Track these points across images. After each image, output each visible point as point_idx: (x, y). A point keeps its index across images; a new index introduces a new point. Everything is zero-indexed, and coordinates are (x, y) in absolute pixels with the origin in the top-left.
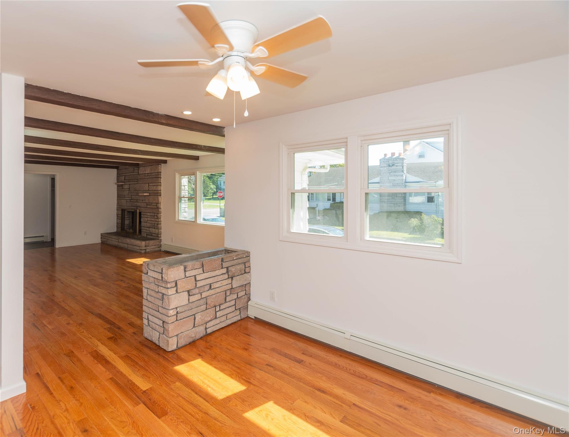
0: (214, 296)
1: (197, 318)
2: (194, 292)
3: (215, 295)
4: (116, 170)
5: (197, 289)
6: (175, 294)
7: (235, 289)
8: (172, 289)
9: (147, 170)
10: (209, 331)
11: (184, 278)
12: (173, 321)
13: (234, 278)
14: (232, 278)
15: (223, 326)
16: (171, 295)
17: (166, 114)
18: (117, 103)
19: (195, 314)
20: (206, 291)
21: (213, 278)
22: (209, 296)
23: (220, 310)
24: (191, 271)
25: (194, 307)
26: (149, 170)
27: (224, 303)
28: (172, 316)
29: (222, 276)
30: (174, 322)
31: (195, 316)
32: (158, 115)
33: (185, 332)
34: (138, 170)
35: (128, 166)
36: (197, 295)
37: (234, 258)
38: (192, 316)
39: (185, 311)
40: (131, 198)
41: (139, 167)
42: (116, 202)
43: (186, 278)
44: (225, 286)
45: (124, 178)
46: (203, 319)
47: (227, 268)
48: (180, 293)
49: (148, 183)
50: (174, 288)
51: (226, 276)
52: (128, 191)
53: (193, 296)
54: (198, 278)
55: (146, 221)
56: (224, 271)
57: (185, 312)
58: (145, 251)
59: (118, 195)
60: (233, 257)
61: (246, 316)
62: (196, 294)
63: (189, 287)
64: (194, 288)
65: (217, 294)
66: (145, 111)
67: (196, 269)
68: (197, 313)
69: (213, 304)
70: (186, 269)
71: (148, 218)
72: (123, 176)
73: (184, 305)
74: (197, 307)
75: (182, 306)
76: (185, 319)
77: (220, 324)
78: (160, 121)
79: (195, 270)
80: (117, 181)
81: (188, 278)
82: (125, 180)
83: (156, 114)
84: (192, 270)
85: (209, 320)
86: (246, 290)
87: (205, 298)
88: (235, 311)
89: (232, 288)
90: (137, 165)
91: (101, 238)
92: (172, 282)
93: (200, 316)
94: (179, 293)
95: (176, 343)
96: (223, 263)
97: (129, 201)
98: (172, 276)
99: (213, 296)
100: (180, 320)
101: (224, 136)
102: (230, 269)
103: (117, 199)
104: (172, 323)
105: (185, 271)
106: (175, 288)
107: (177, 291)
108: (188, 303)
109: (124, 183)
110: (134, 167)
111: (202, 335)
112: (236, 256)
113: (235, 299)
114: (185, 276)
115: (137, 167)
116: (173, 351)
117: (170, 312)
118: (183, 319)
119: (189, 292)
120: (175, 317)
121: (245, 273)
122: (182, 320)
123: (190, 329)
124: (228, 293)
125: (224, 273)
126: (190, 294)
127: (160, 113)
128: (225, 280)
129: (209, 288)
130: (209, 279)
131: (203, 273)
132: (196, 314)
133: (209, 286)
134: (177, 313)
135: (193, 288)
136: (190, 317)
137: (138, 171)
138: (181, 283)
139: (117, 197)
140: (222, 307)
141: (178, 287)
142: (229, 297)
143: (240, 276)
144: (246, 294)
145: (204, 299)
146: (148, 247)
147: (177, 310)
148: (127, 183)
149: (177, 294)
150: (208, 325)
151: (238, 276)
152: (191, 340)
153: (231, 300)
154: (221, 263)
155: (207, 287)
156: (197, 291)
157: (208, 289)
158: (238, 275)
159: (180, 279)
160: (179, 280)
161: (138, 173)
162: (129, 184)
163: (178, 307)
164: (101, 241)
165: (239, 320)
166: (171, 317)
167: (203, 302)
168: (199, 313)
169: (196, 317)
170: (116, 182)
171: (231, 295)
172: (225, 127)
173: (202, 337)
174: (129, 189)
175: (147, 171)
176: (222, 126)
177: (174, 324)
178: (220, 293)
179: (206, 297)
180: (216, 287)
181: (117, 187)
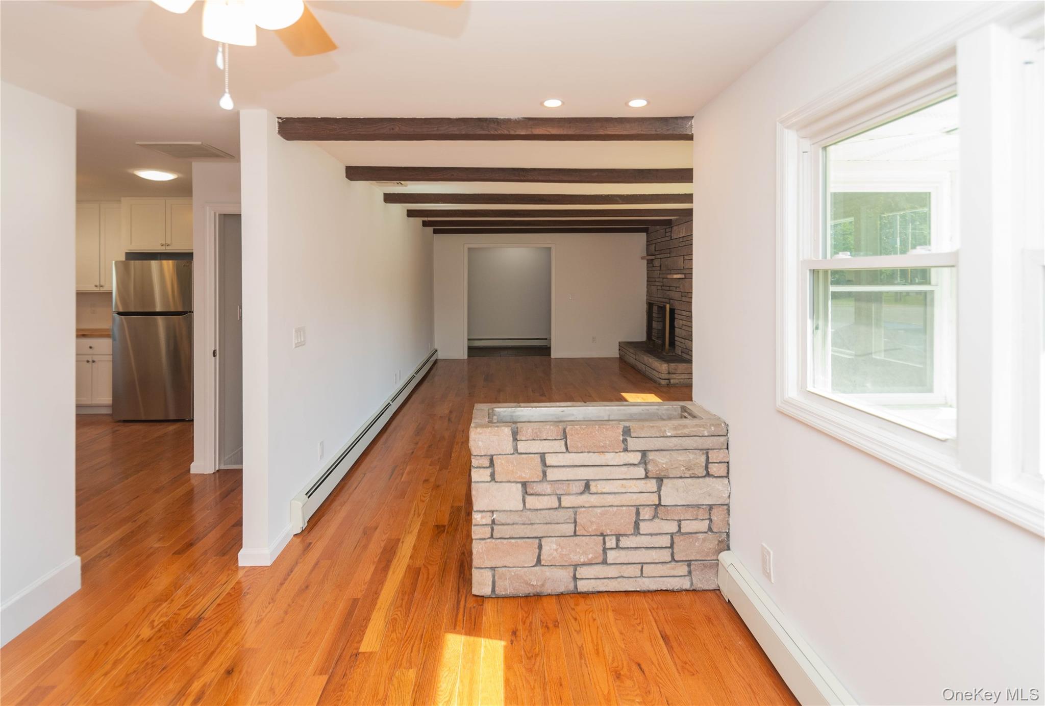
0: (599, 511)
1: (545, 549)
2: (538, 488)
3: (603, 508)
4: (645, 234)
5: (546, 483)
6: (487, 482)
7: (669, 508)
8: (482, 470)
9: (681, 231)
10: (583, 586)
11: (511, 454)
12: (482, 537)
13: (665, 481)
14: (660, 480)
15: (630, 590)
16: (478, 482)
17: (526, 117)
18: (423, 118)
19: (542, 537)
20: (575, 494)
21: (599, 468)
22: (584, 507)
23: (618, 547)
24: (532, 442)
25: (538, 522)
26: (684, 230)
27: (632, 534)
28: (481, 525)
29: (624, 469)
30: (485, 539)
31: (540, 540)
32: (508, 121)
33: (514, 569)
34: (671, 232)
35: (658, 227)
36: (548, 497)
37: (665, 431)
38: (534, 540)
39: (513, 524)
40: (663, 282)
41: (672, 227)
42: (645, 290)
43: (516, 455)
44: (635, 496)
45: (654, 248)
46: (566, 555)
47: (644, 453)
48: (501, 482)
49: (684, 255)
50: (485, 469)
51: (640, 472)
52: (659, 271)
53: (537, 497)
54: (550, 460)
55: (681, 325)
56: (636, 458)
57: (514, 526)
58: (668, 381)
59: (648, 278)
60: (663, 429)
61: (712, 587)
62: (545, 495)
63: (524, 475)
64: (540, 481)
65: (610, 509)
66: (480, 120)
67: (545, 440)
68: (547, 537)
69: (594, 527)
70: (518, 436)
71: (684, 321)
72: (652, 244)
73: (511, 511)
74: (547, 523)
75: (507, 511)
76: (513, 541)
77: (619, 580)
78: (512, 133)
79: (544, 442)
80: (647, 253)
81: (523, 456)
82: (655, 251)
83: (504, 121)
84: (534, 440)
85: (582, 560)
86: (710, 520)
87: (571, 510)
88: (670, 562)
89: (660, 504)
90: (669, 223)
91: (619, 350)
92: (481, 456)
93: (554, 546)
94: (497, 482)
95: (490, 583)
96: (628, 439)
97: (660, 289)
98: (480, 444)
99: (596, 509)
100: (500, 538)
101: (690, 138)
102: (651, 456)
103: (647, 285)
104: (480, 539)
105: (515, 439)
106: (489, 471)
107: (493, 476)
108: (521, 509)
109: (654, 257)
110: (664, 227)
111: (562, 589)
112: (675, 428)
113: (672, 535)
114: (516, 450)
115: (669, 227)
116: (482, 596)
117: (476, 517)
118: (510, 540)
119: (524, 484)
120: (489, 529)
121: (708, 475)
122: (505, 541)
123: (526, 566)
124: (646, 514)
125: (631, 462)
126: (528, 491)
127: (512, 118)
128: (635, 481)
129: (582, 488)
130: (582, 469)
131: (565, 451)
132: (544, 537)
133: (584, 485)
134: (493, 521)
135: (536, 480)
136: (527, 540)
137: (671, 234)
138: (503, 462)
139: (647, 281)
140: (624, 542)
141: (496, 469)
142: (648, 523)
143: (690, 480)
144: (710, 529)
145: (569, 510)
146: (674, 376)
147: (493, 516)
148: (658, 256)
149: (493, 483)
150: (582, 572)
151: (681, 480)
152: (530, 590)
153: (656, 532)
154: (621, 438)
155: (580, 486)
156: (547, 488)
157: (579, 491)
158: (681, 477)
159: (500, 454)
160: (499, 456)
161: (671, 238)
162: (661, 258)
163: (497, 511)
164: (619, 354)
165: (686, 590)
166: (479, 526)
167: (561, 515)
168: (554, 539)
169: (543, 544)
170: (645, 254)
171: (656, 520)
172: (693, 117)
173: (562, 594)
174: (661, 266)
175: (681, 233)
176: (682, 116)
177: (486, 543)
178: (619, 508)
179: (574, 507)
180: (604, 491)
181: (647, 263)
